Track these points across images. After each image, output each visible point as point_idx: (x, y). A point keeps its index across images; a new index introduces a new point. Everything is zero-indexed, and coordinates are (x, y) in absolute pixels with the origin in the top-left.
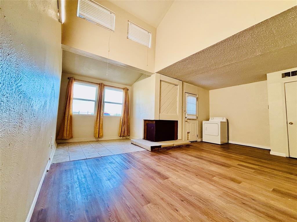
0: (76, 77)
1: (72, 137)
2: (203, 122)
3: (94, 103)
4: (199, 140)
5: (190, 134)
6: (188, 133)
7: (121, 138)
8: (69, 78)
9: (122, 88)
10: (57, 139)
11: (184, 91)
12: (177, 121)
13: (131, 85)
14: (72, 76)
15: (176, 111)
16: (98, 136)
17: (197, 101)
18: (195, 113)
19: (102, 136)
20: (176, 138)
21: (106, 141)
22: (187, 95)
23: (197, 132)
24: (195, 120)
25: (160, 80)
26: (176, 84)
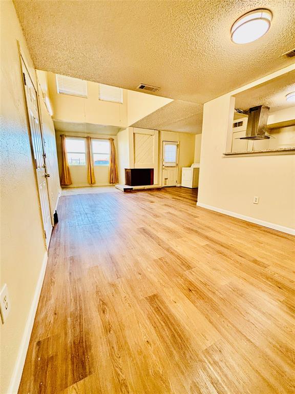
0: (67, 134)
1: (71, 183)
3: (84, 154)
4: (178, 185)
6: (166, 179)
7: (111, 184)
8: (61, 136)
9: (107, 139)
10: (61, 185)
11: (162, 140)
12: (153, 169)
13: (116, 135)
14: (63, 133)
15: (152, 159)
16: (92, 183)
17: (178, 148)
18: (174, 161)
19: (95, 183)
20: (153, 184)
21: (98, 186)
22: (164, 143)
23: (176, 178)
24: (175, 167)
25: (134, 133)
26: (152, 134)
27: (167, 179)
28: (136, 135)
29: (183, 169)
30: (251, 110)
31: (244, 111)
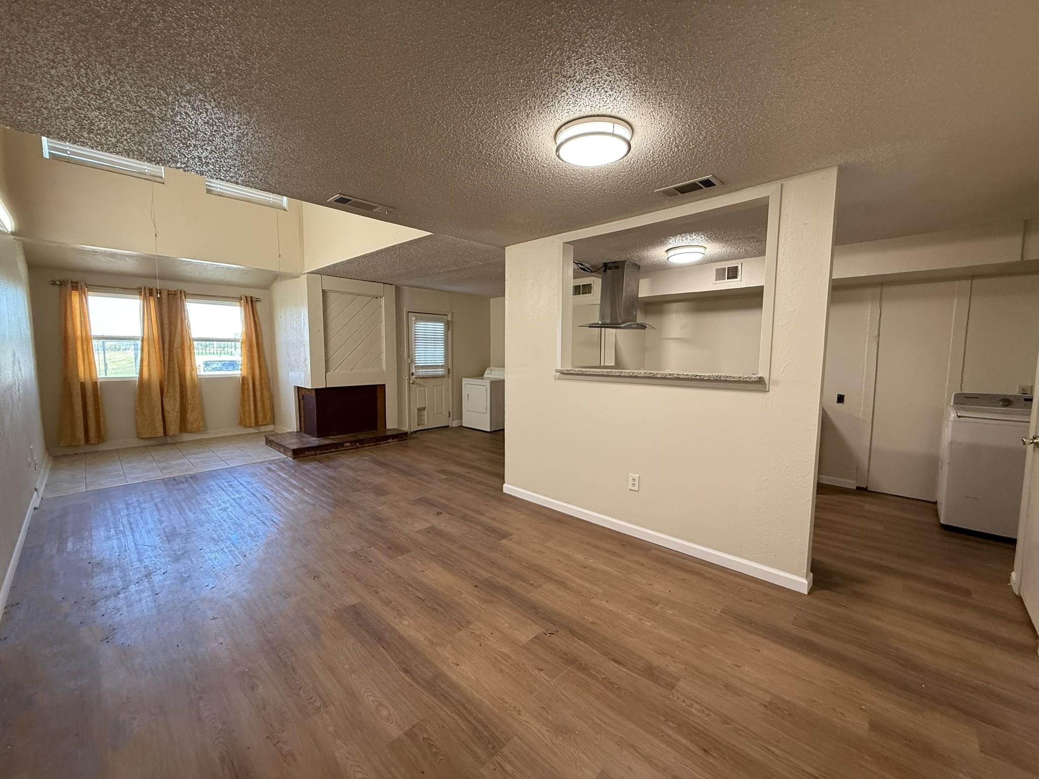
2: (463, 382)
4: (455, 424)
5: (425, 413)
6: (421, 410)
9: (237, 298)
11: (405, 309)
12: (384, 385)
15: (381, 359)
17: (448, 330)
18: (440, 361)
20: (383, 426)
23: (448, 405)
24: (442, 377)
25: (323, 291)
26: (377, 294)
27: (424, 409)
28: (331, 297)
29: (465, 381)
30: (606, 266)
31: (592, 266)
